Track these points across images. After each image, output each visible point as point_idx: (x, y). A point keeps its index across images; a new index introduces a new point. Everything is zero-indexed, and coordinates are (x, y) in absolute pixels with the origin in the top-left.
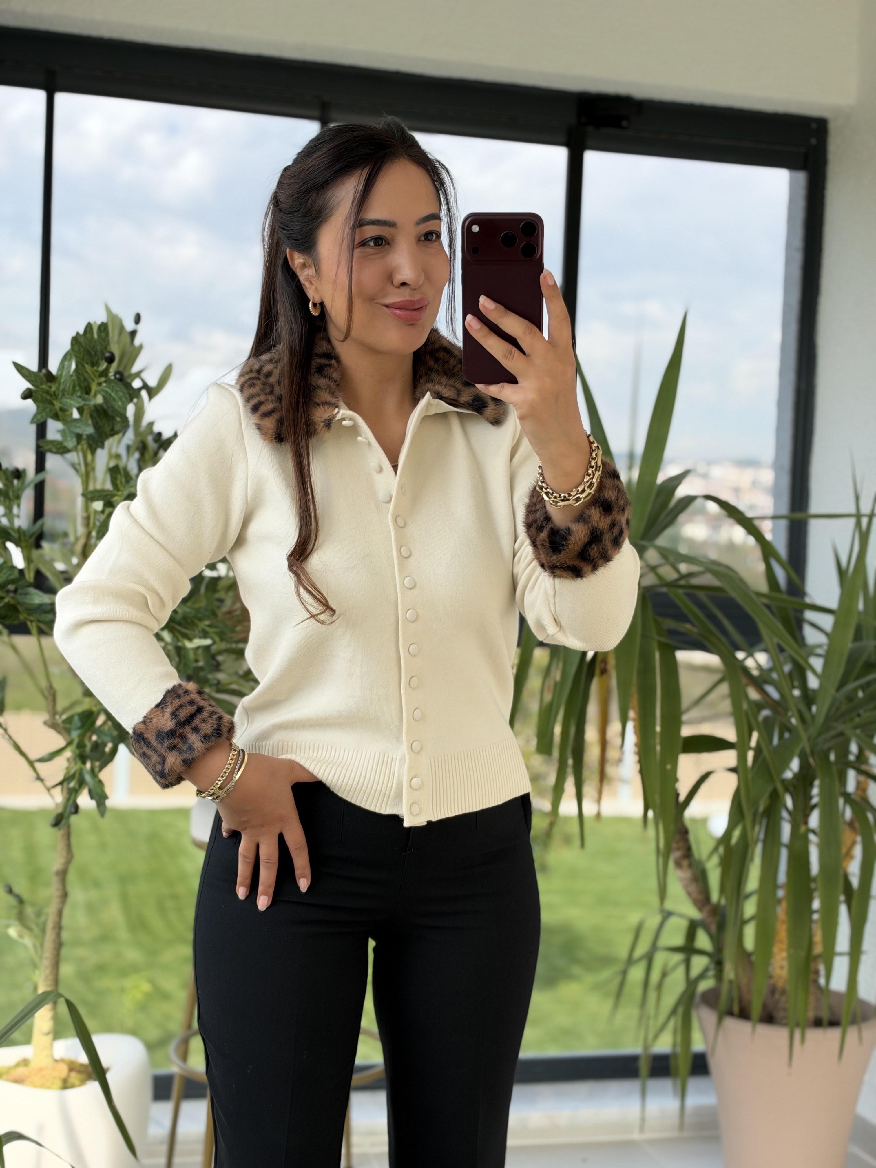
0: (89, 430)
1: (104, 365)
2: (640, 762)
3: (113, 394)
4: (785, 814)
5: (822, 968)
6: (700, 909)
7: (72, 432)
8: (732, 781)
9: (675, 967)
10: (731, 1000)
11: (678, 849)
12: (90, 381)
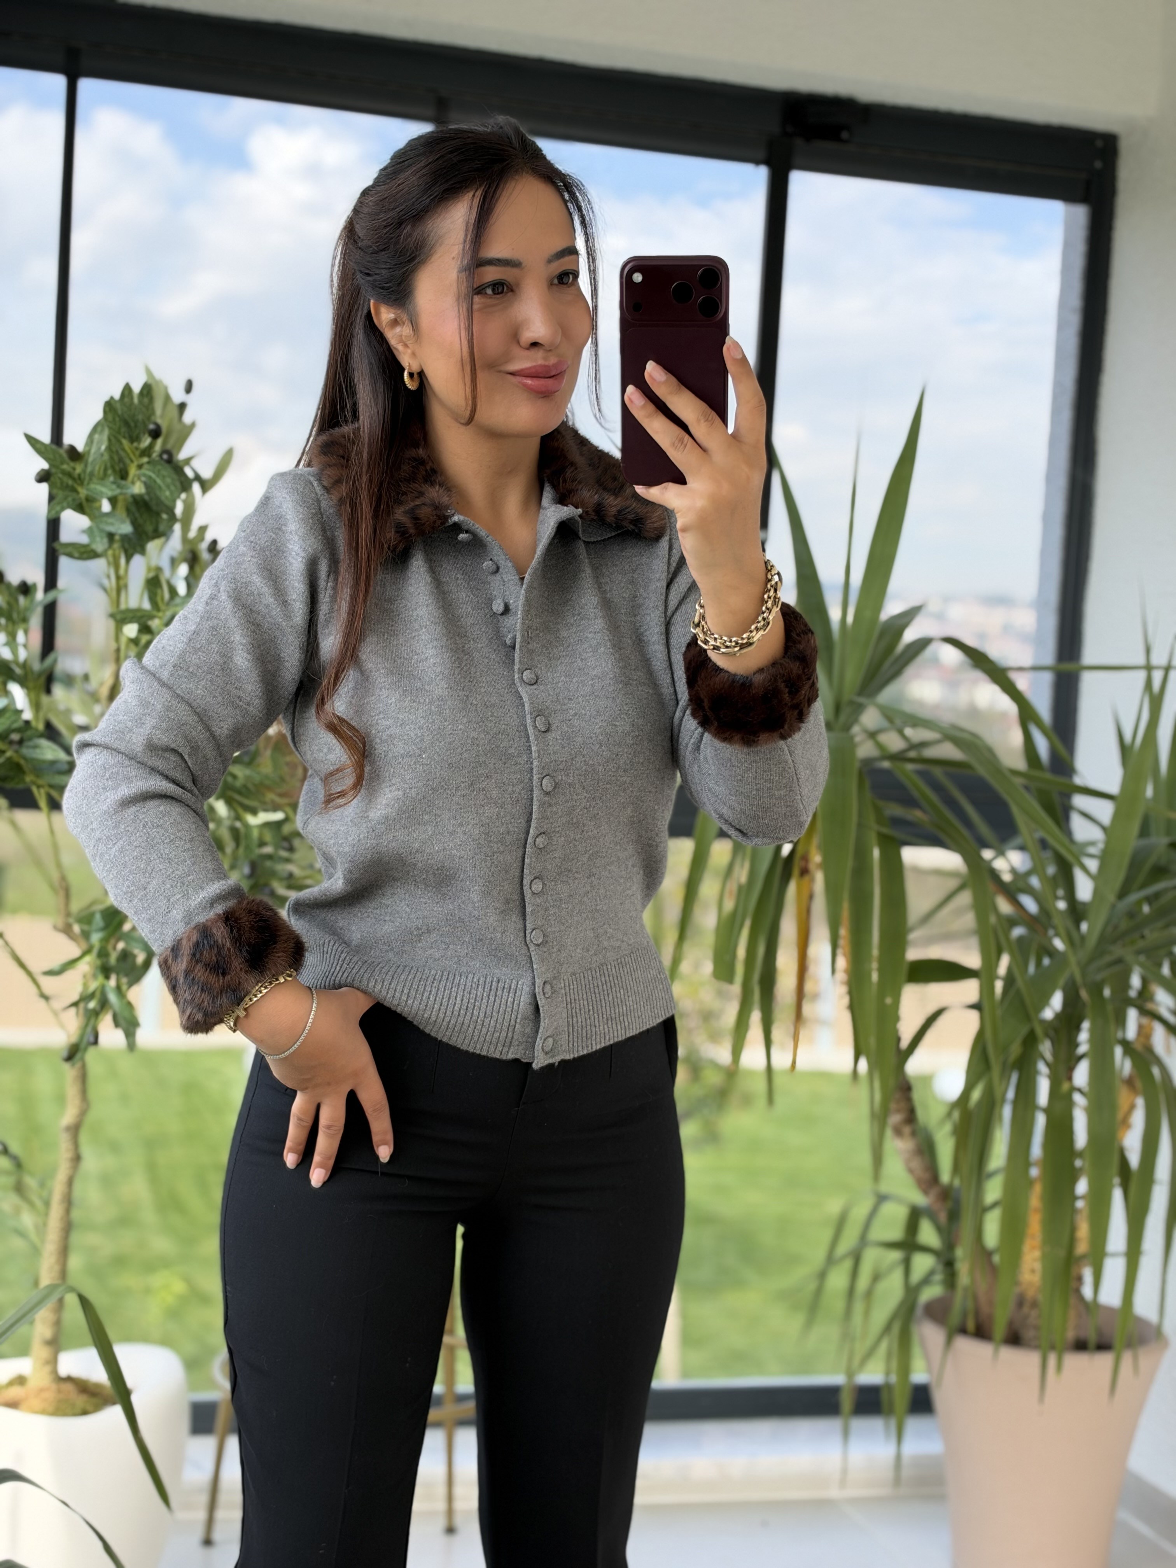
0: (126, 528)
1: (147, 441)
2: (850, 993)
3: (159, 481)
4: (1042, 1068)
5: (1088, 1274)
6: (925, 1192)
7: (101, 531)
8: (972, 1022)
9: (891, 1269)
10: (965, 1315)
11: (898, 1111)
12: (127, 461)
